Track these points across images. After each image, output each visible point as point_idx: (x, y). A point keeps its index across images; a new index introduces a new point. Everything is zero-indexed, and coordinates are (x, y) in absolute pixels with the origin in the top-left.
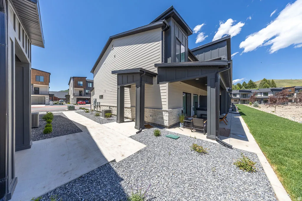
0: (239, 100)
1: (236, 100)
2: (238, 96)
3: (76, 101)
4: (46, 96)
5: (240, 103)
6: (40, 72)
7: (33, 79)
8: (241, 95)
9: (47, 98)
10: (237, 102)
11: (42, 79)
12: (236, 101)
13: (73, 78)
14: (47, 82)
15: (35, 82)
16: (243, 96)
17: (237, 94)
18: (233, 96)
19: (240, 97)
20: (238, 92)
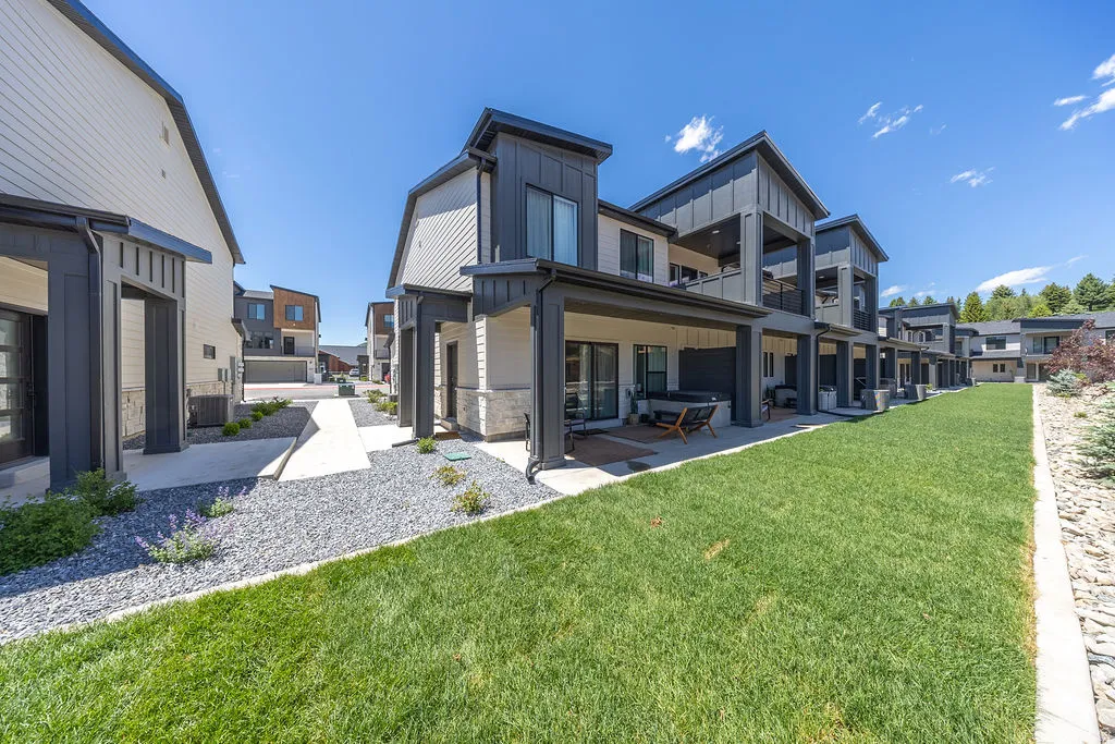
0: (1020, 365)
1: (1003, 367)
2: (1013, 347)
3: (381, 374)
4: (308, 359)
5: (1020, 380)
6: (295, 295)
7: (280, 315)
8: (1030, 343)
9: (312, 363)
10: (1007, 374)
11: (299, 311)
12: (1003, 370)
13: (374, 304)
14: (310, 322)
15: (284, 324)
16: (1045, 345)
17: (1008, 338)
18: (984, 347)
19: (1022, 351)
20: (1016, 328)
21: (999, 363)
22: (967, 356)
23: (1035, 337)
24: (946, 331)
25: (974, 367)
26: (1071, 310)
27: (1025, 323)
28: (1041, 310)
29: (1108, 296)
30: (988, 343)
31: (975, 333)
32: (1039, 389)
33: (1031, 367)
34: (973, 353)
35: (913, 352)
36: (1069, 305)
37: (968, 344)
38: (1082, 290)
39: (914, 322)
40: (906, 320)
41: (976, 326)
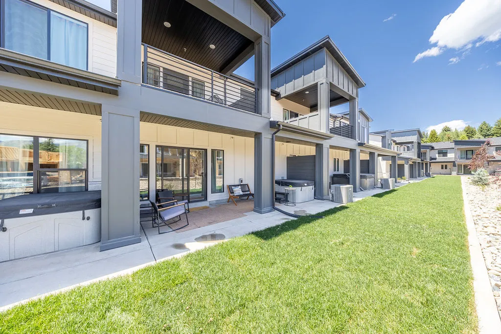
0: (454, 165)
1: (446, 166)
2: (451, 156)
5: (454, 173)
8: (459, 153)
10: (448, 171)
12: (446, 168)
16: (467, 155)
17: (449, 150)
18: (437, 155)
19: (455, 157)
20: (453, 145)
21: (444, 164)
22: (428, 160)
23: (461, 150)
24: (416, 145)
25: (432, 167)
26: (477, 137)
27: (457, 143)
28: (463, 137)
29: (493, 132)
30: (439, 153)
31: (433, 148)
32: (465, 179)
33: (460, 166)
34: (432, 159)
35: (392, 156)
36: (476, 136)
37: (430, 154)
38: (481, 130)
39: (398, 140)
40: (395, 139)
41: (433, 144)
